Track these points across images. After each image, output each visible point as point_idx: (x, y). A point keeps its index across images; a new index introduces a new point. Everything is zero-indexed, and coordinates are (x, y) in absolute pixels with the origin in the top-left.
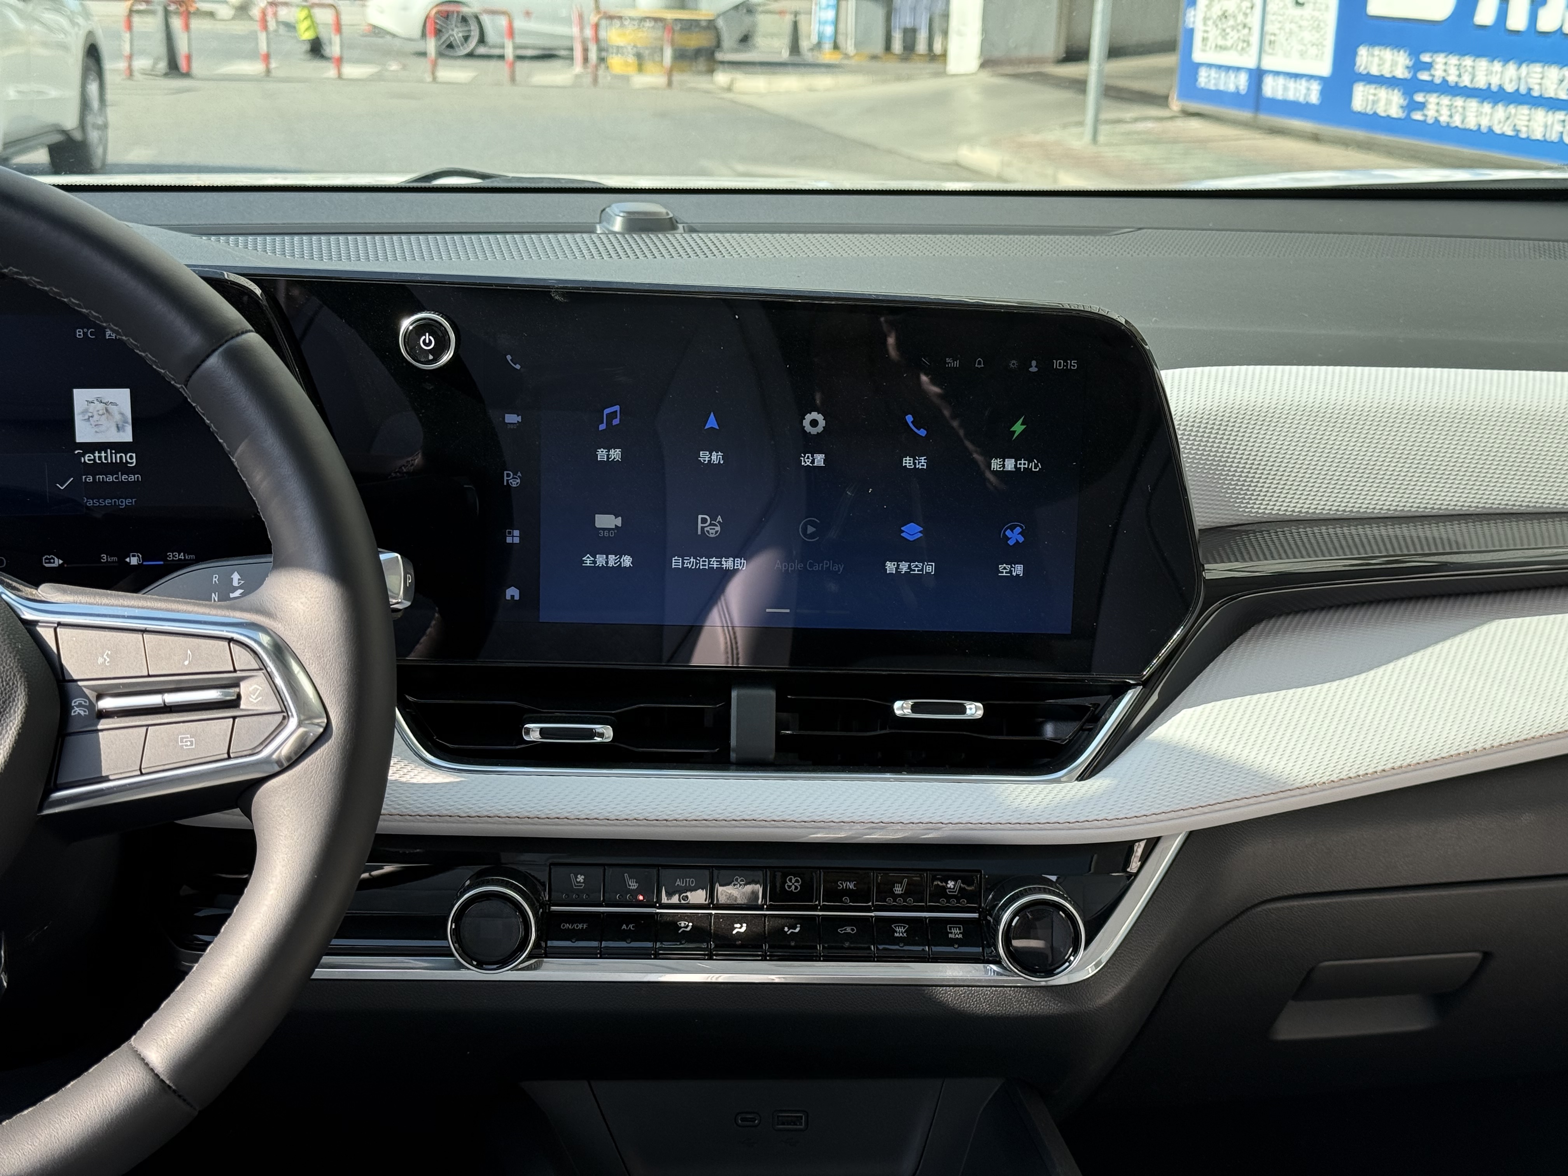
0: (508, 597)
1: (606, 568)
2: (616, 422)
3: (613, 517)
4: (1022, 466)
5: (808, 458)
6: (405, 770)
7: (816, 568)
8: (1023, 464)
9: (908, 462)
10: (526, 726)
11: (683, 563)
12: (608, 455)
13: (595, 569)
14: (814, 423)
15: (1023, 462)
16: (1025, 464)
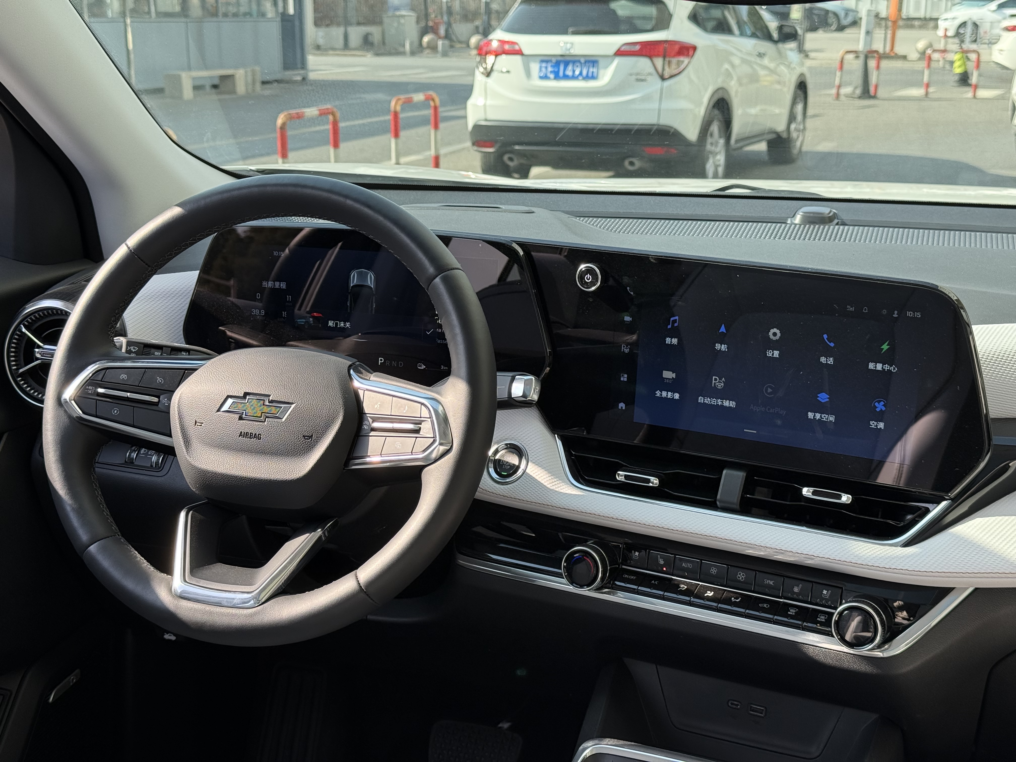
0: (620, 408)
1: (666, 398)
2: (676, 325)
3: (671, 372)
4: (886, 368)
5: (770, 352)
6: (559, 485)
7: (771, 411)
8: (887, 367)
9: (823, 360)
10: (619, 472)
11: (704, 400)
12: (671, 341)
13: (661, 398)
14: (775, 334)
15: (887, 366)
16: (888, 367)
